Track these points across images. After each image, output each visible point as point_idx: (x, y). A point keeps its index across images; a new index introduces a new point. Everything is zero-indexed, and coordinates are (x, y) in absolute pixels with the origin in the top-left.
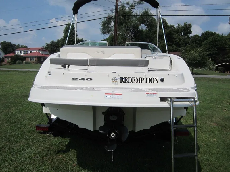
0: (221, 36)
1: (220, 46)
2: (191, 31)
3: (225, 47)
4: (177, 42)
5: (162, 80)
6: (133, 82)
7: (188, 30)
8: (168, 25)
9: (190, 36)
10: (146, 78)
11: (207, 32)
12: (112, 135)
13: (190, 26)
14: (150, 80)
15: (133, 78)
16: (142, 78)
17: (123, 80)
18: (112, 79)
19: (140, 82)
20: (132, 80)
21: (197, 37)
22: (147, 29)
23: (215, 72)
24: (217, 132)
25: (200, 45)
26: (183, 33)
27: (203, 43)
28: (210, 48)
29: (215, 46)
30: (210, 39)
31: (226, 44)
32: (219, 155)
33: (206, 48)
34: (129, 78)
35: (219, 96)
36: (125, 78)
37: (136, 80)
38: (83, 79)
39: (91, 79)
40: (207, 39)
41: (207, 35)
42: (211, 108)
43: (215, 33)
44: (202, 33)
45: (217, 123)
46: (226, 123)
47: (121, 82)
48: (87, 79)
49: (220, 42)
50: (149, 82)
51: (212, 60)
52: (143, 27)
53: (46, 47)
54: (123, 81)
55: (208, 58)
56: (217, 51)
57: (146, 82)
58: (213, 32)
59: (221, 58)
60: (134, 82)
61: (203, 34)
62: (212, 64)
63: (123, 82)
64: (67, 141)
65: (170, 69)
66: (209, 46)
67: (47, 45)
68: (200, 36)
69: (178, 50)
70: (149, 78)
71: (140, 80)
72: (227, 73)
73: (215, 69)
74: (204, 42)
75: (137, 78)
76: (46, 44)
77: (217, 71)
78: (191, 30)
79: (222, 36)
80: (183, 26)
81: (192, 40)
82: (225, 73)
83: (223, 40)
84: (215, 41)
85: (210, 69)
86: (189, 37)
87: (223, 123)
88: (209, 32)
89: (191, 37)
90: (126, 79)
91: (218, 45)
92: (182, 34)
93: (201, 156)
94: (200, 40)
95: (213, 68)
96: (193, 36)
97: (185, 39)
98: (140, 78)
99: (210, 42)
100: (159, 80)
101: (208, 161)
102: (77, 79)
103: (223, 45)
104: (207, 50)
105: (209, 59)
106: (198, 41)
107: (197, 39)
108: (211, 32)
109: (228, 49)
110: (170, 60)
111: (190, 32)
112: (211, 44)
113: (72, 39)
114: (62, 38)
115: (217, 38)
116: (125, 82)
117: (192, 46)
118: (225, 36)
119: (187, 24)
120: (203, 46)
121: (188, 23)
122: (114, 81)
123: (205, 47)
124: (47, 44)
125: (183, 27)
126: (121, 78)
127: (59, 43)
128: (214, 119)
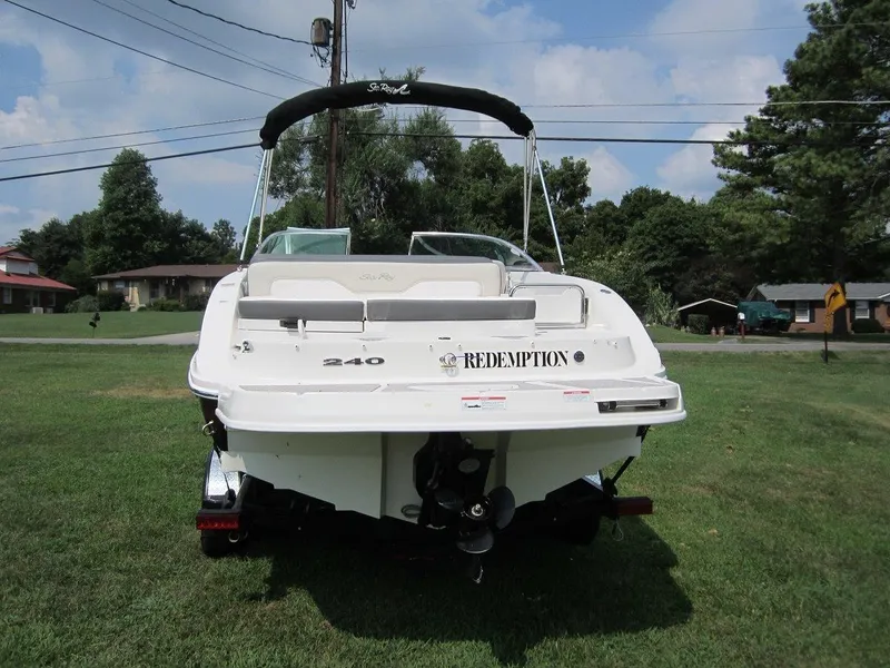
0: (689, 204)
1: (688, 240)
2: (589, 189)
3: (704, 244)
4: (541, 228)
5: (579, 357)
6: (500, 366)
7: (575, 185)
8: (505, 166)
9: (584, 205)
10: (536, 354)
11: (642, 190)
12: (476, 511)
13: (582, 170)
14: (546, 359)
15: (500, 354)
16: (524, 354)
17: (471, 360)
18: (443, 360)
19: (518, 365)
20: (498, 360)
21: (608, 210)
22: (432, 178)
23: (677, 332)
24: (715, 512)
25: (619, 238)
26: (558, 196)
27: (631, 230)
28: (653, 249)
29: (671, 241)
30: (653, 215)
31: (707, 235)
32: (731, 569)
33: (641, 247)
34: (488, 354)
35: (705, 407)
36: (478, 354)
37: (507, 360)
38: (358, 362)
39: (381, 361)
40: (643, 217)
41: (642, 202)
42: (685, 444)
43: (668, 194)
44: (625, 194)
45: (712, 488)
46: (738, 486)
47: (467, 366)
48: (369, 361)
49: (687, 226)
50: (544, 365)
51: (665, 289)
52: (419, 173)
53: (21, 245)
54: (472, 363)
55: (650, 284)
56: (678, 256)
57: (536, 365)
58: (663, 193)
59: (694, 282)
60: (503, 365)
61: (627, 199)
62: (665, 305)
63: (473, 366)
64: (265, 566)
65: (582, 322)
66: (650, 240)
67: (28, 236)
68: (618, 204)
69: (544, 254)
70: (544, 353)
71: (520, 359)
72: (717, 333)
73: (677, 322)
74: (631, 225)
75: (510, 354)
76: (21, 234)
77: (683, 330)
78: (589, 184)
79: (692, 206)
80: (557, 168)
81: (591, 220)
82: (710, 333)
83: (694, 218)
84: (671, 223)
85: (660, 321)
86: (580, 211)
87: (729, 487)
88: (645, 190)
89: (589, 208)
90: (481, 356)
91: (681, 238)
92: (555, 196)
93: (683, 575)
94: (617, 220)
95: (669, 319)
96: (594, 204)
97: (569, 214)
98: (518, 354)
99: (655, 227)
100: (570, 357)
101: (704, 583)
102: (337, 362)
103: (697, 237)
104: (644, 254)
105: (654, 288)
106: (613, 224)
107: (608, 215)
108: (653, 191)
109: (714, 252)
110: (583, 296)
111: (585, 191)
112: (658, 234)
113: (136, 215)
114: (97, 207)
115: (675, 213)
116: (478, 366)
117: (594, 240)
118: (702, 207)
119: (572, 164)
120: (629, 242)
121: (575, 161)
122: (448, 364)
123: (636, 246)
124: (25, 231)
125: (559, 173)
126: (466, 354)
127: (83, 231)
128: (701, 478)
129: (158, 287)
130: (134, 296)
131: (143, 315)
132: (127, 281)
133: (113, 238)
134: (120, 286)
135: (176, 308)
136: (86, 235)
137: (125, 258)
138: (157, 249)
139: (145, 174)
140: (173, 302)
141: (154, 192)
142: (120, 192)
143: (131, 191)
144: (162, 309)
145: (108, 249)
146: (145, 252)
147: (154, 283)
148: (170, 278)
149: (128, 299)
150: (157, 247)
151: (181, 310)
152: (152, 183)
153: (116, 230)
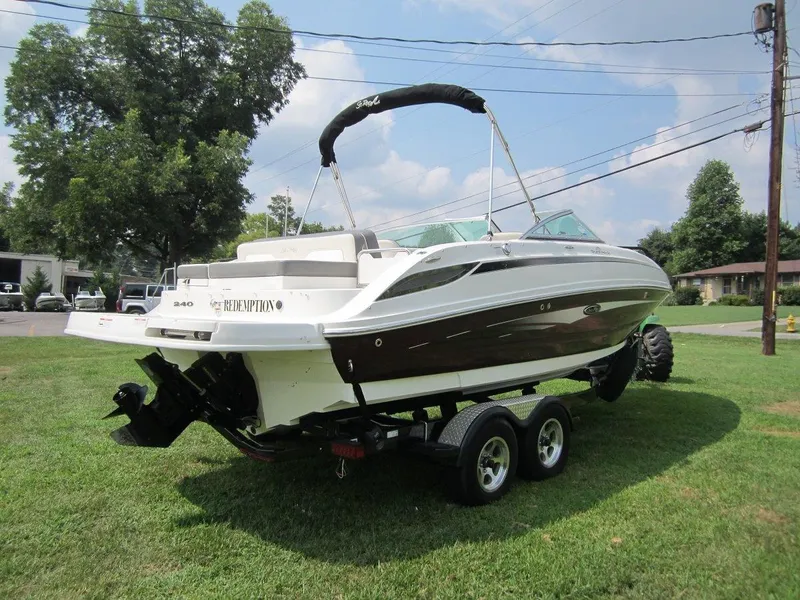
6: (239, 310)
10: (257, 301)
15: (240, 301)
19: (248, 310)
20: (239, 305)
34: (235, 301)
37: (243, 306)
38: (185, 304)
39: (192, 304)
47: (225, 310)
48: (188, 304)
50: (261, 310)
54: (227, 307)
57: (257, 311)
60: (241, 309)
70: (261, 301)
71: (249, 306)
75: (245, 302)
90: (231, 302)
98: (249, 302)
116: (230, 310)
126: (225, 301)
129: (730, 284)
130: (710, 291)
131: (713, 307)
132: (703, 278)
133: (696, 240)
134: (697, 283)
135: (745, 303)
136: (675, 239)
137: (706, 258)
138: (736, 248)
139: (727, 181)
140: (742, 297)
141: (737, 196)
142: (704, 199)
143: (715, 197)
144: (731, 304)
145: (690, 251)
146: (724, 252)
147: (727, 279)
148: (739, 275)
149: (702, 295)
150: (736, 246)
151: (749, 305)
152: (734, 188)
153: (698, 233)
